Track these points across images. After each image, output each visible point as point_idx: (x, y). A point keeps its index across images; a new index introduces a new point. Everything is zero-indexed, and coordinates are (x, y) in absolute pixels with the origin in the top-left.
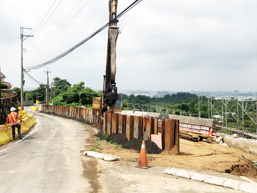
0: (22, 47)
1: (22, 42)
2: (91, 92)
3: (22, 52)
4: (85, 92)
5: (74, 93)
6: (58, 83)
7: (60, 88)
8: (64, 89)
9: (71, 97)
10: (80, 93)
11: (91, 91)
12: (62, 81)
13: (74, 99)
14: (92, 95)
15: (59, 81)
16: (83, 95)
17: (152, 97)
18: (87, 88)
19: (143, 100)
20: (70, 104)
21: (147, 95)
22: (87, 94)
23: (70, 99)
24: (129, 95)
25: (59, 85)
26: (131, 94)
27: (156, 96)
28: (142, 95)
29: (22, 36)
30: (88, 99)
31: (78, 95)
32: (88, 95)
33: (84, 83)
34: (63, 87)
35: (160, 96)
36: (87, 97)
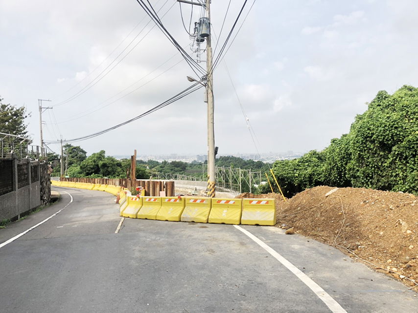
0: (41, 120)
1: (41, 114)
2: (113, 162)
3: (41, 124)
4: (106, 161)
5: (93, 163)
6: (70, 151)
7: (73, 157)
8: (77, 158)
9: (91, 168)
10: (100, 163)
11: (113, 160)
12: (75, 148)
13: (93, 170)
14: (114, 165)
15: (71, 148)
16: (104, 165)
17: (191, 162)
18: (108, 157)
19: (179, 167)
20: (89, 176)
21: (184, 161)
22: (109, 164)
23: (89, 171)
24: (161, 162)
25: (71, 153)
26: (164, 161)
27: (195, 161)
28: (177, 161)
29: (41, 108)
30: (110, 169)
31: (98, 165)
32: (111, 165)
33: (104, 152)
34: (77, 155)
35: (200, 161)
36: (109, 167)
